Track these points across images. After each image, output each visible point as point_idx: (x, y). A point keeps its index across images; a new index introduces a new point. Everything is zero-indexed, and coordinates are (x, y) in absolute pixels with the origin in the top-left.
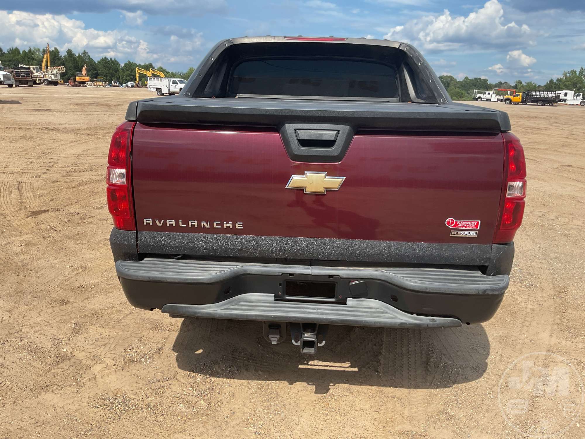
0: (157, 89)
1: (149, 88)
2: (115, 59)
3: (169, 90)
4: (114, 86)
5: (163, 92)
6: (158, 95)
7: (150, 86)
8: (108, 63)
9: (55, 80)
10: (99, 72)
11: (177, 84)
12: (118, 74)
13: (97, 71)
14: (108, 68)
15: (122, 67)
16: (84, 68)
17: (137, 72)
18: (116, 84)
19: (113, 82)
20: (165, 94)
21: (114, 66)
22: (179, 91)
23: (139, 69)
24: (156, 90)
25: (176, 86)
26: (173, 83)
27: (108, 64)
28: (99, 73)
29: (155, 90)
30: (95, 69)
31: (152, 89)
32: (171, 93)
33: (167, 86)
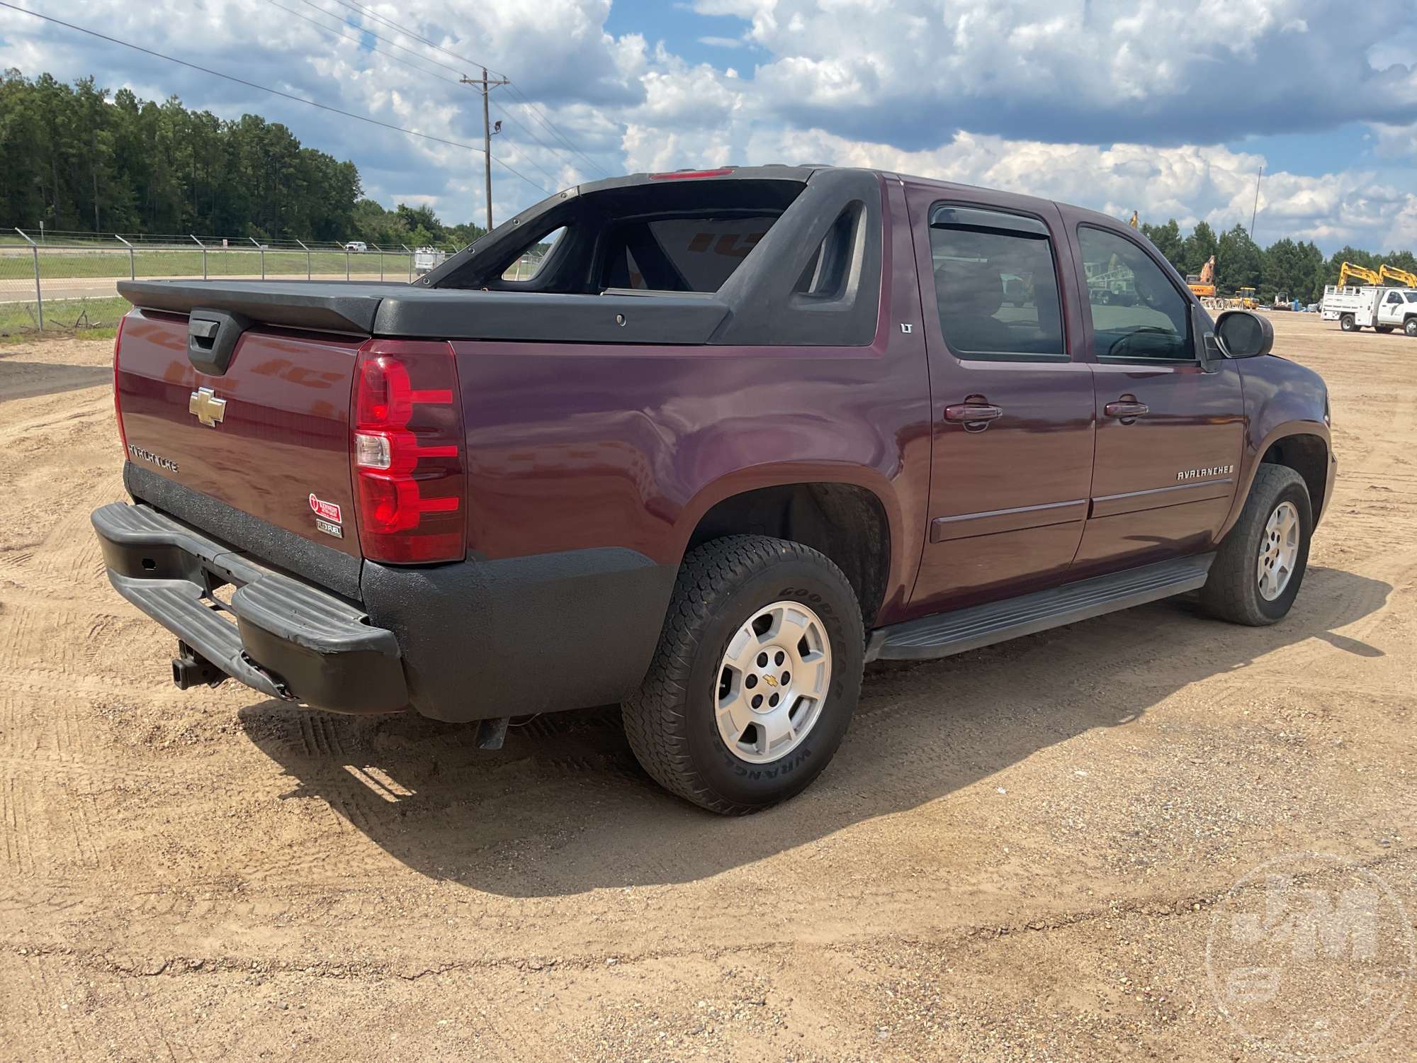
0: (1343, 314)
1: (1323, 313)
2: (1311, 244)
3: (1375, 318)
4: (1276, 309)
5: (1357, 323)
6: (1343, 330)
7: (1327, 308)
8: (1292, 253)
9: (1128, 292)
10: (1265, 275)
11: (1401, 302)
12: (1313, 279)
13: (1260, 272)
14: (1288, 266)
15: (1326, 262)
16: (1206, 265)
17: (1342, 274)
18: (1283, 303)
19: (1277, 298)
20: (1362, 329)
21: (1306, 261)
22: (1402, 321)
23: (1388, 269)
24: (1340, 319)
25: (1395, 307)
26: (1390, 301)
27: (1290, 255)
28: (1263, 277)
29: (1337, 317)
30: (1255, 268)
31: (1330, 315)
32: (1379, 325)
33: (1372, 308)
